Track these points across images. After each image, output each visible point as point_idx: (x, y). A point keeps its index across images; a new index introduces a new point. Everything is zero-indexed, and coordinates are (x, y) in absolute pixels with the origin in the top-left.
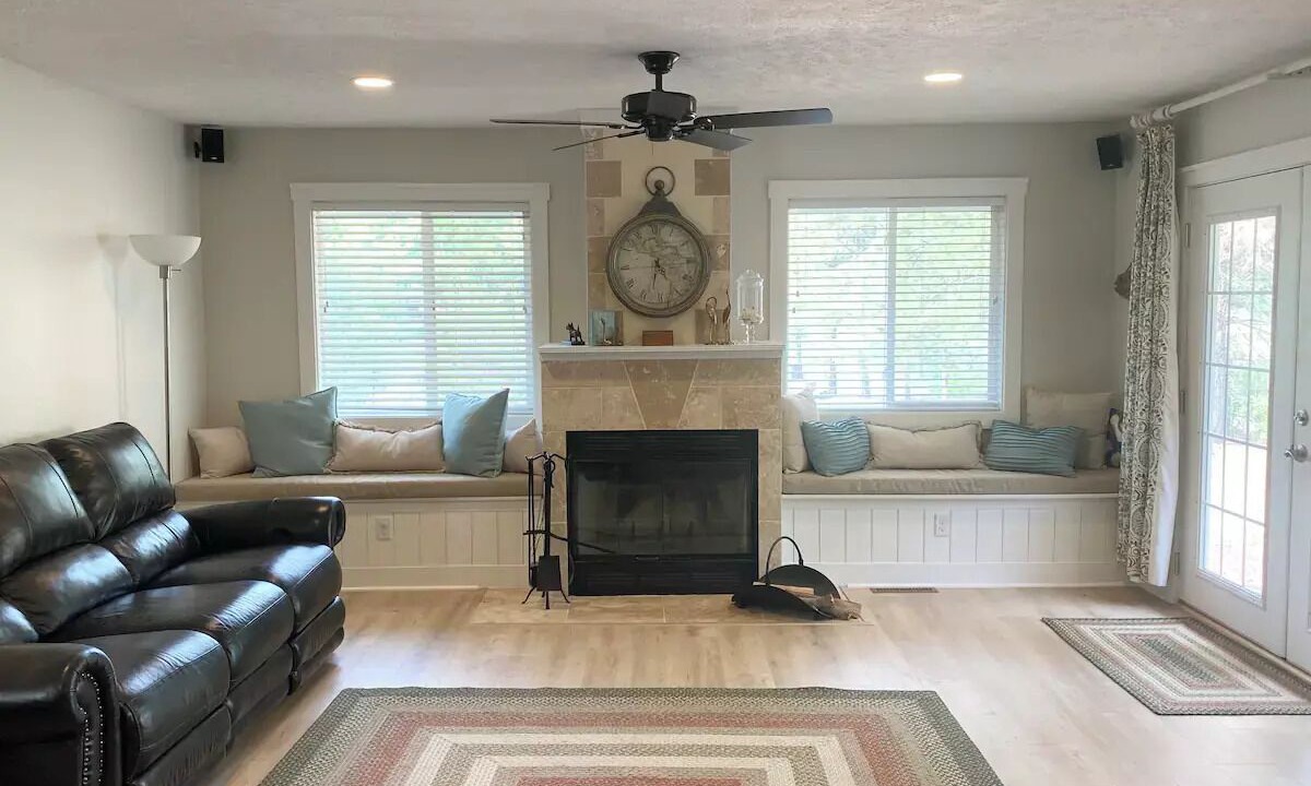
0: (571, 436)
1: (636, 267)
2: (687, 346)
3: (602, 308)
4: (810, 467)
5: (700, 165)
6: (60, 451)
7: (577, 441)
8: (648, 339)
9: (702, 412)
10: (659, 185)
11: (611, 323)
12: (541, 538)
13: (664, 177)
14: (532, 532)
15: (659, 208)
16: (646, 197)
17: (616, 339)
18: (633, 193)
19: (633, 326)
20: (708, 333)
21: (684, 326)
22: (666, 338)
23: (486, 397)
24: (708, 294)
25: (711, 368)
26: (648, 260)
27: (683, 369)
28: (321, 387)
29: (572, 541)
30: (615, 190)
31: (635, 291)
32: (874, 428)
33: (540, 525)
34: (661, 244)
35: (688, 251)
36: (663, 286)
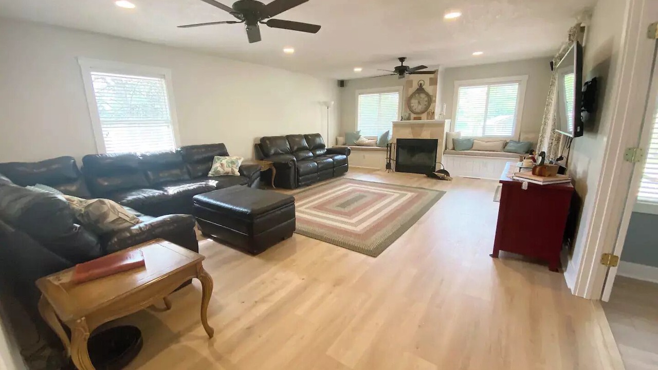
0: (397, 139)
1: (414, 103)
2: (425, 120)
3: (407, 112)
4: (454, 149)
5: (431, 79)
6: (306, 137)
7: (399, 141)
8: (415, 119)
9: (426, 135)
10: (421, 84)
11: (408, 115)
12: (388, 159)
13: (422, 82)
14: (387, 158)
15: (421, 89)
16: (418, 87)
17: (409, 119)
18: (415, 86)
19: (413, 116)
20: (429, 118)
21: (424, 116)
22: (420, 119)
23: (385, 132)
24: (431, 108)
25: (429, 125)
26: (417, 101)
27: (422, 125)
28: (359, 130)
29: (397, 161)
30: (411, 86)
31: (414, 108)
32: (475, 141)
33: (388, 157)
34: (421, 97)
35: (426, 99)
36: (420, 107)
